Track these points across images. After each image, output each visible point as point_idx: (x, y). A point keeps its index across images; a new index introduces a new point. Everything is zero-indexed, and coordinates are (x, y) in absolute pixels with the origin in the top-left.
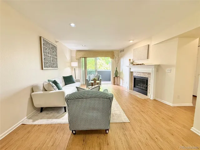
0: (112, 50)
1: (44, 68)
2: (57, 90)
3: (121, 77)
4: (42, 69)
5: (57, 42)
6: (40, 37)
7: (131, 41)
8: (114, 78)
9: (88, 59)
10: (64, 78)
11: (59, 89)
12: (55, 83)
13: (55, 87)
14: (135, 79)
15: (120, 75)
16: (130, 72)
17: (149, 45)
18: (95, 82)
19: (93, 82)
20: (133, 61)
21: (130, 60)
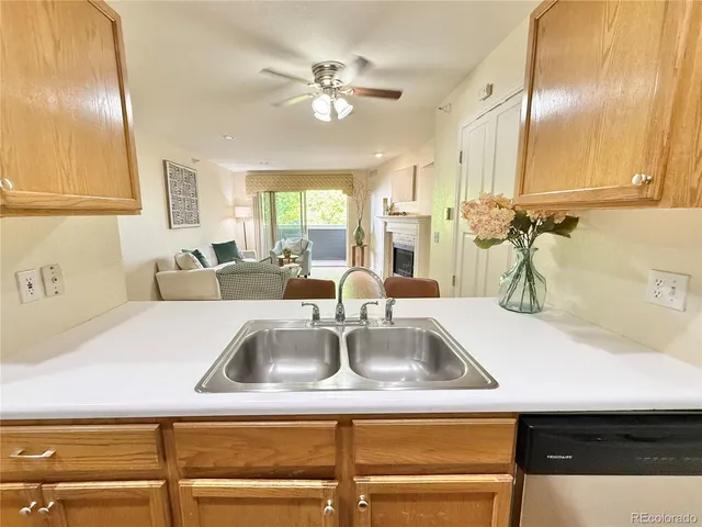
0: (349, 170)
1: (173, 226)
2: (202, 268)
3: (372, 246)
4: (170, 227)
5: (195, 161)
6: (165, 162)
7: (379, 156)
8: (354, 248)
9: (279, 195)
10: (216, 247)
11: (204, 266)
12: (197, 254)
13: (198, 263)
14: (395, 249)
15: (369, 241)
16: (386, 232)
17: (415, 167)
18: (288, 257)
19: (283, 256)
20: (393, 206)
21: (385, 200)
